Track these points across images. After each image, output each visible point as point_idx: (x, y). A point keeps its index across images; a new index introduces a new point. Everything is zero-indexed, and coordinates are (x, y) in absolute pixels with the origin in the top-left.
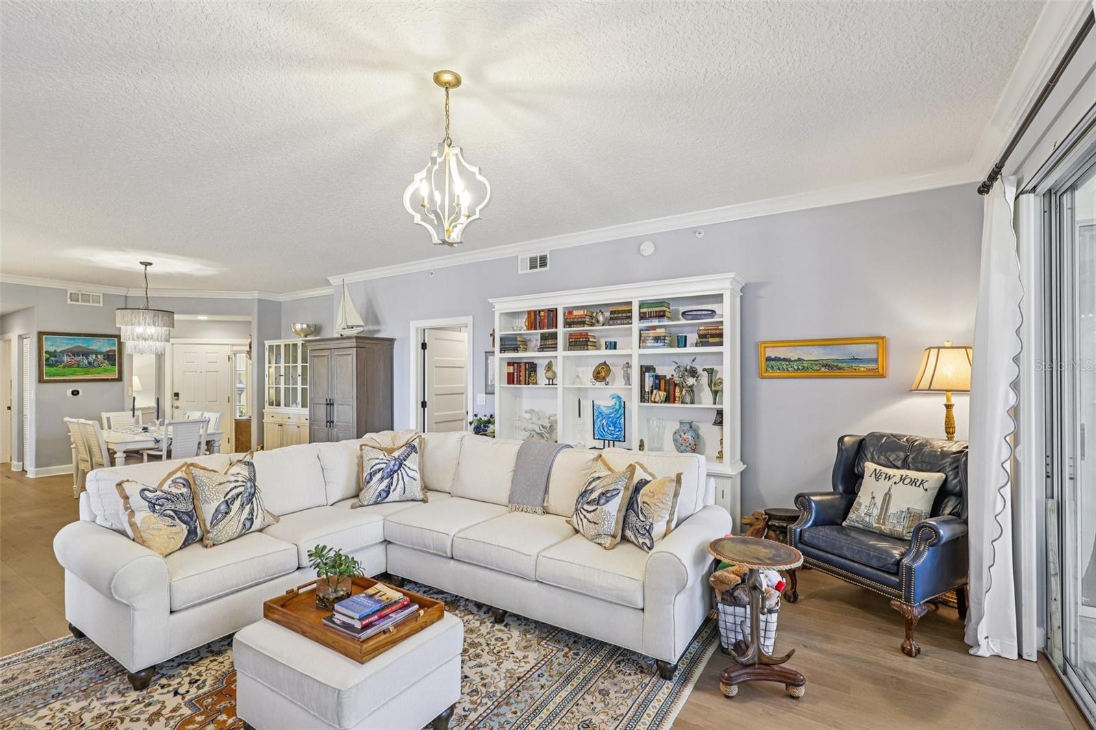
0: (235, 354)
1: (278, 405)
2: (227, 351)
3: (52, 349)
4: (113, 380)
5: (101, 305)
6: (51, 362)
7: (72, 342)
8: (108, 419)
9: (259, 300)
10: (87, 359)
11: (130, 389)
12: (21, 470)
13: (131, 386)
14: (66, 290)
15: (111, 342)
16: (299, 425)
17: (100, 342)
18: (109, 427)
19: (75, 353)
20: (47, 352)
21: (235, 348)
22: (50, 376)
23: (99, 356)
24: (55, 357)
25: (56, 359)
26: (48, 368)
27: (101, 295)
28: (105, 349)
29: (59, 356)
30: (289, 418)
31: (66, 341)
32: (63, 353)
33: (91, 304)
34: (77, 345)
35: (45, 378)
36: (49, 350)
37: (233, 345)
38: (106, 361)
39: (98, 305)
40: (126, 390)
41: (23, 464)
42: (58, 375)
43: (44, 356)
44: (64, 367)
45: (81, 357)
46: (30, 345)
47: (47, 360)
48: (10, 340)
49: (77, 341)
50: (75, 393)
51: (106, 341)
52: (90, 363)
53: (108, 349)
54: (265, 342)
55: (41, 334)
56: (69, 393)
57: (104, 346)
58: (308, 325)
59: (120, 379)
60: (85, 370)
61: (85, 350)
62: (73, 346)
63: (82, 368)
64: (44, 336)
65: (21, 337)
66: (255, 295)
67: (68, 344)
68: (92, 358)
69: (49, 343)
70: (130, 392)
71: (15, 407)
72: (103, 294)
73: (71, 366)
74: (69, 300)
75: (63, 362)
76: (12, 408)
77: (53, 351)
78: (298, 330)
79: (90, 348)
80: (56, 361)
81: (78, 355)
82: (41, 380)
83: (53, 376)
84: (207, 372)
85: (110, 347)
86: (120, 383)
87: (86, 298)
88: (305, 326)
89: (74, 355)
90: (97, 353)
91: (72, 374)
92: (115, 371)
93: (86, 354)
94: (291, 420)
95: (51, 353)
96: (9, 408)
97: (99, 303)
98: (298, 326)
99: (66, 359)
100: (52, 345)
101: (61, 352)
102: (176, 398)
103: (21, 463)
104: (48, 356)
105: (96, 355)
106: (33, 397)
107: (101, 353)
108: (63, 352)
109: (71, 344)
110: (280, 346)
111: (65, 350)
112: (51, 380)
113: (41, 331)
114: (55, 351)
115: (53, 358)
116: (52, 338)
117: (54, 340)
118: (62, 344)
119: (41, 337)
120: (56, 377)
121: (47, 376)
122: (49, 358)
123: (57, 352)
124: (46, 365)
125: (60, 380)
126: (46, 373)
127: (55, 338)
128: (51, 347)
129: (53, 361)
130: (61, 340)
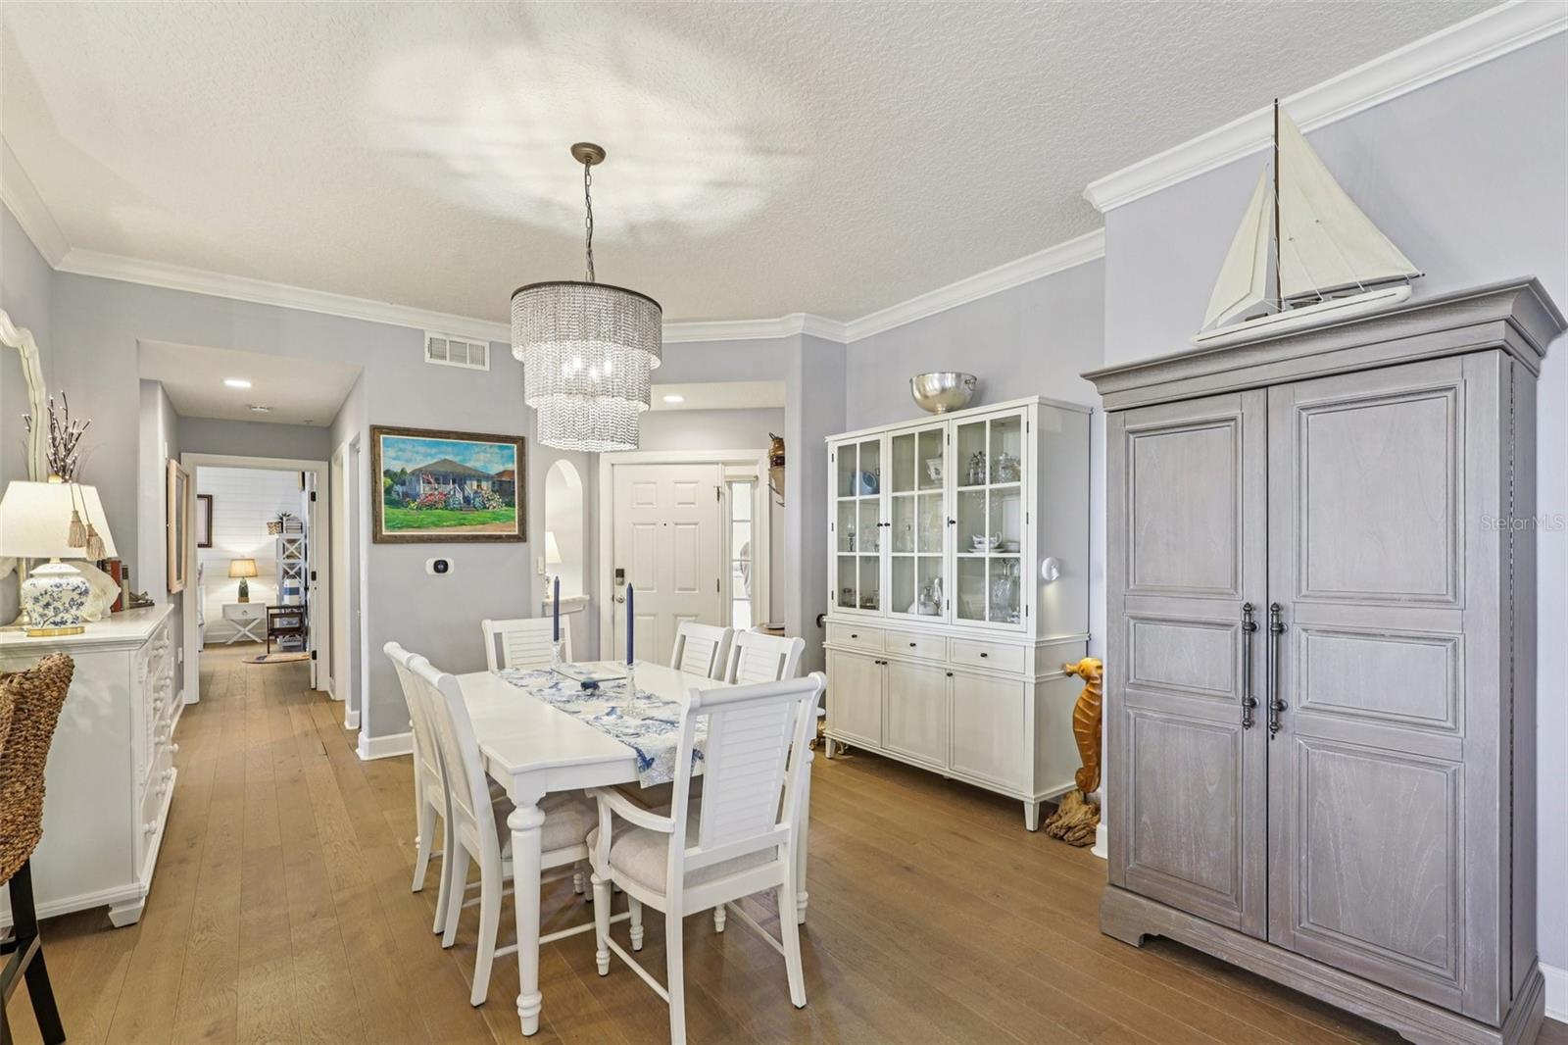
0: (730, 484)
1: (870, 603)
2: (714, 476)
3: (396, 467)
4: (509, 539)
5: (487, 368)
6: (394, 496)
7: (434, 451)
8: (498, 637)
9: (805, 338)
10: (463, 490)
11: (540, 559)
12: (357, 727)
13: (544, 554)
14: (422, 332)
15: (506, 452)
16: (951, 668)
17: (485, 452)
18: (501, 665)
19: (441, 475)
20: (387, 473)
21: (731, 471)
22: (393, 528)
23: (485, 485)
24: (403, 484)
25: (405, 489)
26: (391, 510)
27: (488, 344)
28: (495, 469)
29: (410, 483)
30: (913, 645)
31: (422, 449)
32: (418, 477)
33: (468, 365)
34: (443, 457)
35: (385, 532)
36: (392, 468)
37: (725, 463)
38: (497, 496)
39: (480, 367)
40: (533, 565)
41: (361, 714)
42: (409, 526)
43: (384, 481)
44: (419, 508)
45: (451, 486)
47: (388, 491)
48: (342, 459)
49: (444, 448)
50: (441, 567)
51: (497, 450)
52: (467, 500)
53: (500, 468)
54: (828, 439)
55: (376, 431)
56: (430, 564)
57: (490, 461)
58: (958, 376)
59: (522, 537)
60: (458, 514)
61: (459, 470)
62: (435, 461)
63: (452, 510)
64: (382, 436)
66: (796, 324)
67: (426, 455)
68: (471, 487)
69: (391, 453)
70: (541, 567)
72: (491, 343)
73: (431, 506)
74: (428, 355)
75: (418, 495)
77: (399, 470)
78: (930, 394)
79: (468, 465)
80: (406, 495)
81: (446, 483)
82: (377, 538)
83: (400, 528)
84: (676, 524)
85: (503, 464)
86: (522, 545)
87: (459, 351)
88: (950, 381)
89: (437, 481)
90: (480, 477)
91: (437, 525)
92: (514, 518)
93: (460, 479)
94: (918, 651)
95: (395, 474)
97: (484, 364)
98: (933, 384)
99: (423, 489)
100: (397, 458)
101: (413, 473)
102: (620, 579)
103: (358, 712)
104: (389, 481)
105: (479, 481)
106: (364, 576)
107: (488, 478)
108: (416, 473)
109: (432, 456)
110: (876, 444)
111: (420, 470)
112: (395, 536)
113: (378, 424)
114: (402, 470)
115: (398, 488)
116: (398, 441)
117: (402, 446)
118: (415, 455)
119: (376, 438)
120: (404, 529)
121: (387, 528)
122: (391, 487)
123: (405, 473)
124: (385, 504)
125: (412, 536)
126: (386, 522)
127: (404, 441)
128: (395, 462)
129: (398, 494)
130: (414, 446)
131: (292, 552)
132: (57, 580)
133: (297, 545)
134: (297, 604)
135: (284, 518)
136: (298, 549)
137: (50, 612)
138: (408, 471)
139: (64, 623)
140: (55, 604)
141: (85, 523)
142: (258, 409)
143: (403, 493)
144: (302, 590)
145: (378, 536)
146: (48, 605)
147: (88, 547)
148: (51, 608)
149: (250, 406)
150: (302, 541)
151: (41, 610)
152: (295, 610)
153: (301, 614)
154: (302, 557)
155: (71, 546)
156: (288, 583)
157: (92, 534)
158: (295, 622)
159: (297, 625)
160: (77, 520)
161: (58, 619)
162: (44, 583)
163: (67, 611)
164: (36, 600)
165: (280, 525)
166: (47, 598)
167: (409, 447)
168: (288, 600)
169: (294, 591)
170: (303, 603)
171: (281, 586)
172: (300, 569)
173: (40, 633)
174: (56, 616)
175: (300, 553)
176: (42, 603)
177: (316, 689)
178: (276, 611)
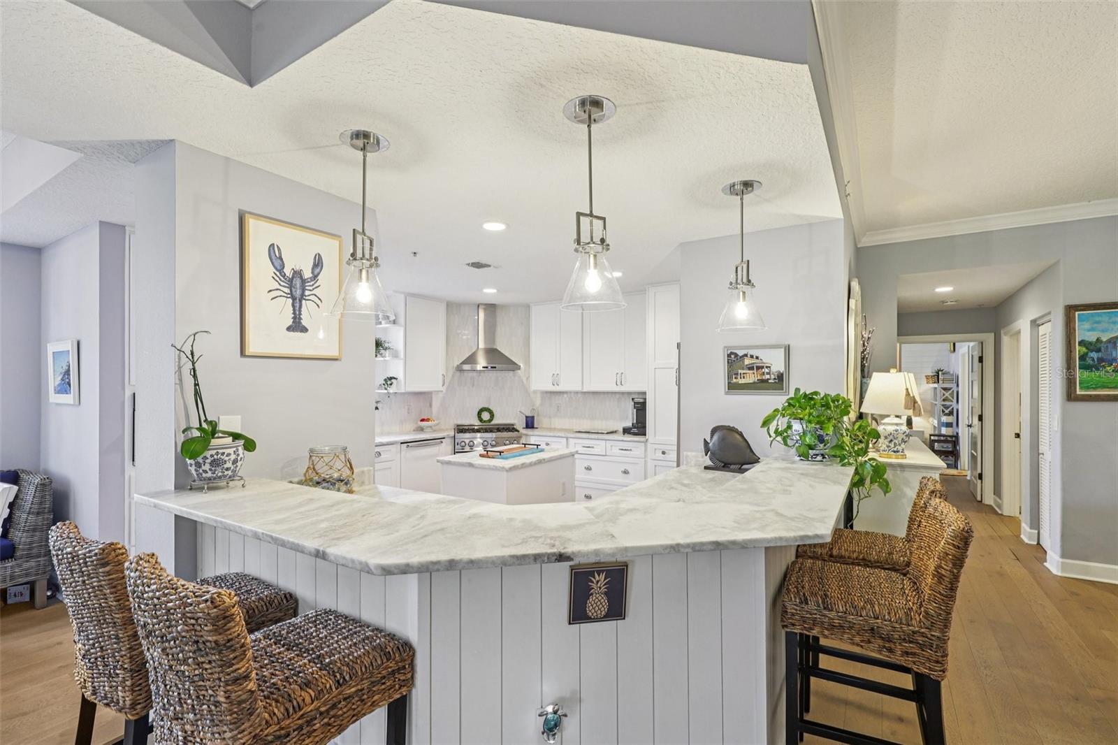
3: (1091, 337)
6: (1089, 362)
12: (1036, 543)
20: (1082, 343)
22: (1088, 388)
24: (1099, 350)
25: (1100, 355)
26: (1086, 374)
29: (1107, 349)
35: (1078, 392)
36: (1087, 339)
41: (1040, 538)
42: (1104, 387)
43: (1078, 350)
46: (1053, 333)
47: (1082, 358)
48: (1019, 332)
55: (1070, 310)
64: (1077, 313)
65: (1035, 324)
69: (1087, 326)
71: (1025, 435)
75: (1114, 360)
76: (1021, 436)
77: (1094, 339)
80: (1101, 360)
82: (1071, 396)
83: (1095, 389)
95: (1091, 343)
96: (1018, 436)
100: (1093, 330)
101: (1109, 341)
103: (1036, 531)
104: (1084, 350)
106: (1057, 426)
108: (1114, 342)
112: (1090, 396)
113: (1071, 304)
114: (1098, 339)
115: (1094, 355)
116: (1092, 315)
117: (1097, 319)
118: (1112, 325)
119: (1071, 316)
120: (1099, 389)
121: (1081, 388)
122: (1086, 354)
123: (1102, 342)
124: (1080, 368)
125: (1109, 395)
126: (1080, 383)
127: (1099, 315)
128: (1090, 333)
129: (1093, 360)
130: (1110, 318)
131: (947, 397)
132: (896, 427)
133: (950, 392)
134: (951, 434)
135: (940, 373)
136: (952, 394)
137: (892, 445)
138: (1104, 339)
139: (898, 452)
140: (895, 441)
141: (911, 395)
142: (949, 303)
143: (1098, 359)
144: (955, 424)
145: (1072, 396)
146: (891, 441)
147: (914, 410)
148: (893, 443)
149: (943, 302)
150: (955, 389)
151: (888, 444)
152: (949, 439)
153: (954, 442)
154: (955, 400)
155: (906, 409)
156: (945, 419)
157: (915, 402)
158: (949, 447)
159: (950, 449)
160: (908, 394)
161: (895, 449)
162: (890, 429)
163: (900, 445)
164: (886, 438)
165: (936, 377)
166: (891, 437)
167: (1105, 318)
168: (944, 431)
169: (949, 425)
170: (955, 434)
171: (939, 421)
172: (953, 409)
173: (886, 456)
174: (894, 447)
175: (953, 398)
176: (889, 440)
177: (981, 501)
178: (936, 438)
